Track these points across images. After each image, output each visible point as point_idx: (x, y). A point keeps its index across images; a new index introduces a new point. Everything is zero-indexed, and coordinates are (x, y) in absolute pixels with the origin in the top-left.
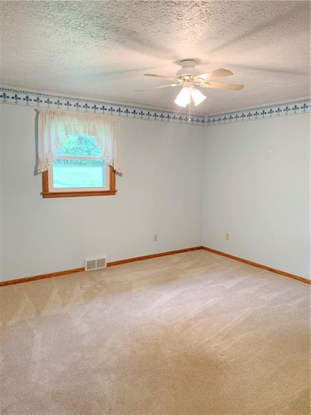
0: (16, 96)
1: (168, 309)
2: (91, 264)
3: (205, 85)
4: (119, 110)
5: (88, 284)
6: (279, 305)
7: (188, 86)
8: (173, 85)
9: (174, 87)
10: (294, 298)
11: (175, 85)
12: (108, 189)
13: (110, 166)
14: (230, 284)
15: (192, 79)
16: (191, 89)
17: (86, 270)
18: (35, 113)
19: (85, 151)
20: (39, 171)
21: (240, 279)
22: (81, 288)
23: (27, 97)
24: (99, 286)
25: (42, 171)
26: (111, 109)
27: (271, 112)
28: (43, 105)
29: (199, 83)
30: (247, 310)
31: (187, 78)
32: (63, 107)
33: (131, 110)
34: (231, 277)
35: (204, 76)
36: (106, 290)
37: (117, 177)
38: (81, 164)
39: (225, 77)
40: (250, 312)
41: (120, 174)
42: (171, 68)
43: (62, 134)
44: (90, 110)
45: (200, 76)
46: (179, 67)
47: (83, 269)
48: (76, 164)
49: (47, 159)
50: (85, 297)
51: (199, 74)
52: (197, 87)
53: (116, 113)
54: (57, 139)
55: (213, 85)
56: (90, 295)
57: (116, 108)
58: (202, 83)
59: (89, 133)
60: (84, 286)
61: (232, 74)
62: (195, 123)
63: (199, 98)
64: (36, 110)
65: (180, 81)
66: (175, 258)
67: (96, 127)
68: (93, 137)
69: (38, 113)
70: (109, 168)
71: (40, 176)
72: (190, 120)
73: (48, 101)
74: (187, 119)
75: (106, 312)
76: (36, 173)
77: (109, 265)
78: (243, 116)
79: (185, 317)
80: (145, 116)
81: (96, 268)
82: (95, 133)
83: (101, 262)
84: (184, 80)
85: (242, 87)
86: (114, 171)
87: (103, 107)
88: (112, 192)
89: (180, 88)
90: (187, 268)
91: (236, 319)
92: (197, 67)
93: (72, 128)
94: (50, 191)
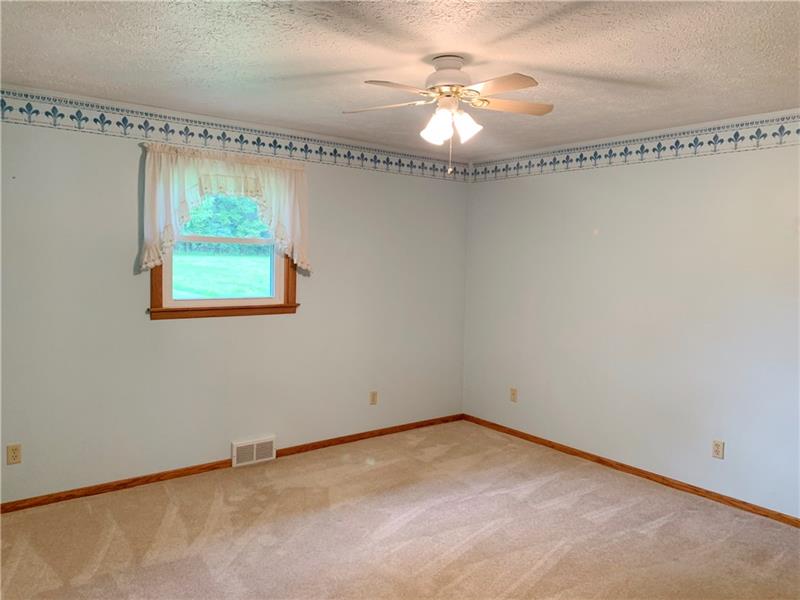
0: (102, 116)
1: (405, 544)
2: (244, 452)
3: (480, 104)
4: (306, 149)
5: (239, 495)
6: (622, 533)
7: (447, 106)
8: (419, 103)
9: (419, 106)
10: (649, 518)
11: (422, 103)
12: (281, 301)
13: (286, 256)
14: (524, 490)
15: (457, 93)
16: (454, 110)
17: (234, 464)
18: (140, 151)
19: (226, 225)
20: (144, 266)
21: (542, 481)
22: (227, 502)
23: (125, 120)
24: (262, 498)
25: (151, 265)
26: (290, 147)
27: (596, 156)
28: (156, 136)
29: (469, 100)
30: (561, 543)
31: (446, 89)
32: (196, 141)
33: (328, 149)
34: (524, 477)
35: (479, 87)
36: (275, 506)
37: (299, 277)
38: (217, 250)
39: (522, 91)
40: (567, 548)
41: (306, 273)
42: (414, 71)
43: (192, 195)
44: (249, 147)
45: (470, 87)
46: (431, 70)
47: (227, 464)
48: (206, 249)
49: (162, 243)
50: (234, 521)
51: (470, 84)
52: (463, 107)
53: (298, 154)
54: (183, 202)
55: (496, 105)
56: (245, 517)
57: (300, 145)
58: (475, 100)
59: (246, 191)
60: (231, 499)
61: (537, 83)
62: (459, 176)
63: (468, 130)
64: (141, 145)
65: (432, 94)
66: (412, 438)
67: (261, 180)
68: (255, 199)
69: (145, 150)
70: (283, 259)
71: (146, 277)
72: (450, 170)
73: (166, 129)
74: (444, 170)
75: (281, 553)
76: (138, 269)
77: (281, 453)
78: (542, 164)
79: (439, 561)
80: (355, 162)
81: (254, 461)
82: (257, 192)
83: (265, 448)
84: (441, 93)
85: (550, 108)
86: (294, 267)
87: (275, 142)
88: (289, 306)
89: (432, 108)
90: (436, 459)
91: (541, 563)
92: (465, 69)
93: (214, 182)
94: (166, 304)
